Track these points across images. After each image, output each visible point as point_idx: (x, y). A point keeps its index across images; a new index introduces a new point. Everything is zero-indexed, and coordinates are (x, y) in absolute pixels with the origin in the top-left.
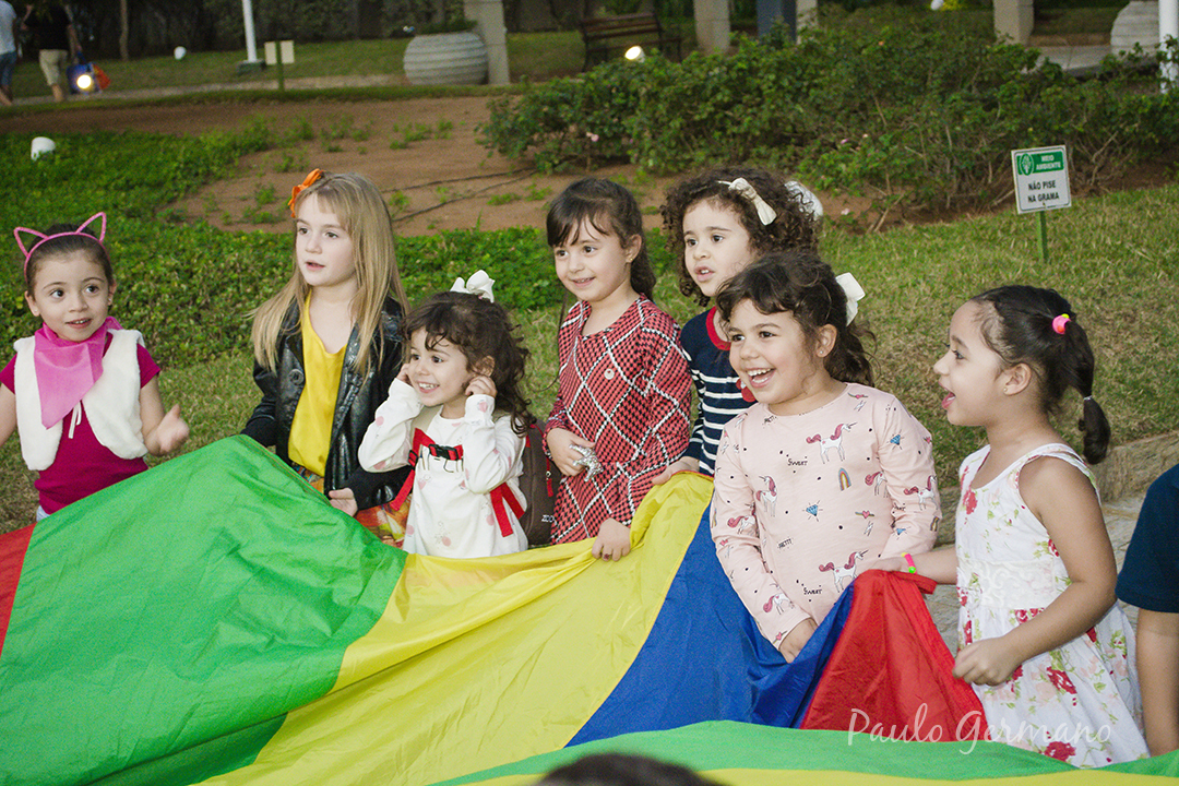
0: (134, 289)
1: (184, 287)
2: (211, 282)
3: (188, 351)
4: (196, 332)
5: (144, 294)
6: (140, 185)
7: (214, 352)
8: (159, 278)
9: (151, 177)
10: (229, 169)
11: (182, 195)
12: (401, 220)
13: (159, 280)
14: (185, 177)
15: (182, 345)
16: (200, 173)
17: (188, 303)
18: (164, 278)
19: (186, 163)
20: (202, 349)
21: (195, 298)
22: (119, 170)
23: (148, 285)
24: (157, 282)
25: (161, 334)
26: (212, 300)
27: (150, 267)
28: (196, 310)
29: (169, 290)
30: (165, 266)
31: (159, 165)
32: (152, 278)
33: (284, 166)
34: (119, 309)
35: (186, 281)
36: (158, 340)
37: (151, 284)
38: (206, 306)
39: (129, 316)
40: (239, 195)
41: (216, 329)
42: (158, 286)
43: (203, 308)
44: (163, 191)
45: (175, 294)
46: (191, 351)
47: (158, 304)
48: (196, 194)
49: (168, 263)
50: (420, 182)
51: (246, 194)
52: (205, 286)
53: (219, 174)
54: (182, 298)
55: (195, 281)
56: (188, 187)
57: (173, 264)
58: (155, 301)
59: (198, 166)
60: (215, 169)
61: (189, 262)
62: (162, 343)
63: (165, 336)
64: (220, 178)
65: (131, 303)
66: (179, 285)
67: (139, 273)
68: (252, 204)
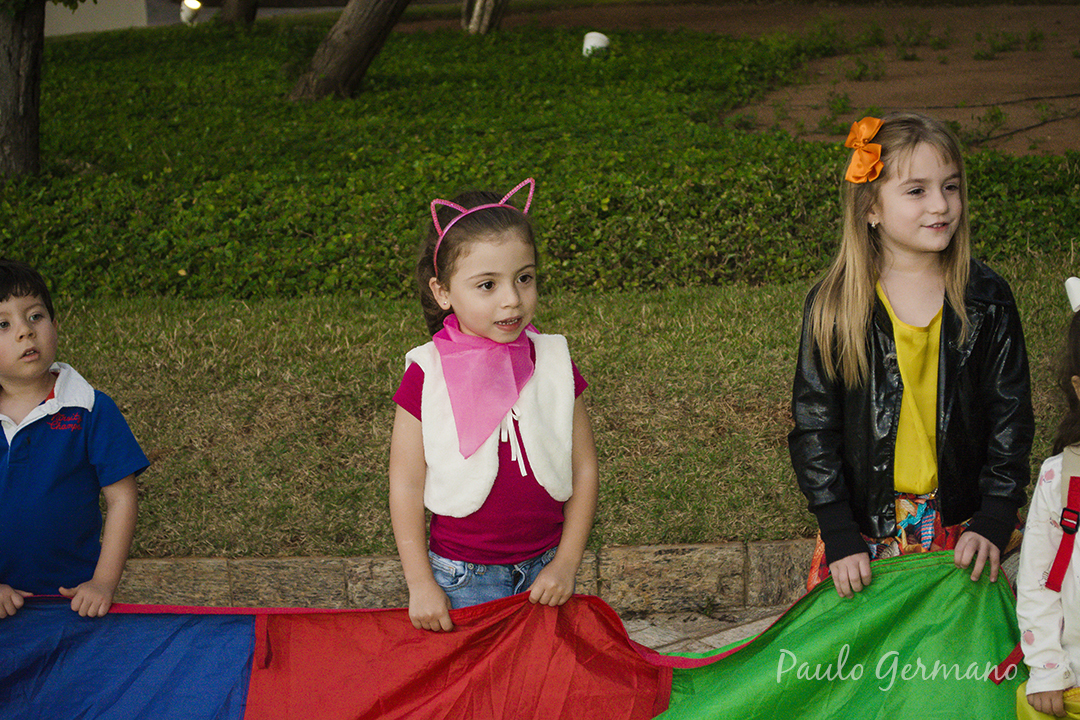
0: (724, 196)
1: (779, 197)
2: (808, 194)
3: (784, 267)
4: (793, 247)
5: (734, 203)
6: (702, 88)
7: (813, 269)
8: (751, 186)
9: (712, 80)
10: (797, 74)
11: (746, 100)
12: (996, 138)
13: (750, 189)
14: (749, 82)
15: (778, 259)
16: (765, 77)
17: (783, 214)
18: (755, 186)
19: (750, 66)
20: (801, 265)
21: (789, 209)
22: (678, 71)
23: (739, 193)
24: (748, 191)
25: (756, 247)
26: (809, 213)
27: (740, 173)
28: (791, 223)
29: (762, 199)
30: (756, 173)
31: (720, 67)
32: (743, 186)
33: (857, 73)
34: (708, 217)
35: (778, 190)
36: (752, 252)
37: (743, 192)
38: (802, 220)
39: (720, 226)
40: (810, 103)
41: (814, 245)
42: (751, 194)
43: (798, 221)
44: (727, 95)
45: (768, 204)
46: (788, 266)
47: (750, 215)
48: (762, 99)
49: (760, 171)
50: (1014, 97)
51: (816, 103)
52: (801, 196)
53: (785, 79)
54: (776, 209)
55: (789, 191)
56: (753, 92)
57: (766, 172)
58: (746, 211)
59: (762, 70)
60: (780, 73)
61: (781, 171)
62: (757, 257)
63: (759, 249)
64: (787, 84)
65: (722, 211)
66: (772, 195)
67: (728, 181)
68: (825, 114)
